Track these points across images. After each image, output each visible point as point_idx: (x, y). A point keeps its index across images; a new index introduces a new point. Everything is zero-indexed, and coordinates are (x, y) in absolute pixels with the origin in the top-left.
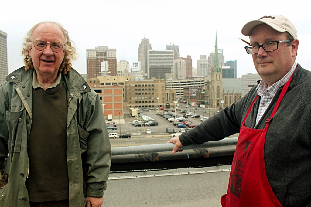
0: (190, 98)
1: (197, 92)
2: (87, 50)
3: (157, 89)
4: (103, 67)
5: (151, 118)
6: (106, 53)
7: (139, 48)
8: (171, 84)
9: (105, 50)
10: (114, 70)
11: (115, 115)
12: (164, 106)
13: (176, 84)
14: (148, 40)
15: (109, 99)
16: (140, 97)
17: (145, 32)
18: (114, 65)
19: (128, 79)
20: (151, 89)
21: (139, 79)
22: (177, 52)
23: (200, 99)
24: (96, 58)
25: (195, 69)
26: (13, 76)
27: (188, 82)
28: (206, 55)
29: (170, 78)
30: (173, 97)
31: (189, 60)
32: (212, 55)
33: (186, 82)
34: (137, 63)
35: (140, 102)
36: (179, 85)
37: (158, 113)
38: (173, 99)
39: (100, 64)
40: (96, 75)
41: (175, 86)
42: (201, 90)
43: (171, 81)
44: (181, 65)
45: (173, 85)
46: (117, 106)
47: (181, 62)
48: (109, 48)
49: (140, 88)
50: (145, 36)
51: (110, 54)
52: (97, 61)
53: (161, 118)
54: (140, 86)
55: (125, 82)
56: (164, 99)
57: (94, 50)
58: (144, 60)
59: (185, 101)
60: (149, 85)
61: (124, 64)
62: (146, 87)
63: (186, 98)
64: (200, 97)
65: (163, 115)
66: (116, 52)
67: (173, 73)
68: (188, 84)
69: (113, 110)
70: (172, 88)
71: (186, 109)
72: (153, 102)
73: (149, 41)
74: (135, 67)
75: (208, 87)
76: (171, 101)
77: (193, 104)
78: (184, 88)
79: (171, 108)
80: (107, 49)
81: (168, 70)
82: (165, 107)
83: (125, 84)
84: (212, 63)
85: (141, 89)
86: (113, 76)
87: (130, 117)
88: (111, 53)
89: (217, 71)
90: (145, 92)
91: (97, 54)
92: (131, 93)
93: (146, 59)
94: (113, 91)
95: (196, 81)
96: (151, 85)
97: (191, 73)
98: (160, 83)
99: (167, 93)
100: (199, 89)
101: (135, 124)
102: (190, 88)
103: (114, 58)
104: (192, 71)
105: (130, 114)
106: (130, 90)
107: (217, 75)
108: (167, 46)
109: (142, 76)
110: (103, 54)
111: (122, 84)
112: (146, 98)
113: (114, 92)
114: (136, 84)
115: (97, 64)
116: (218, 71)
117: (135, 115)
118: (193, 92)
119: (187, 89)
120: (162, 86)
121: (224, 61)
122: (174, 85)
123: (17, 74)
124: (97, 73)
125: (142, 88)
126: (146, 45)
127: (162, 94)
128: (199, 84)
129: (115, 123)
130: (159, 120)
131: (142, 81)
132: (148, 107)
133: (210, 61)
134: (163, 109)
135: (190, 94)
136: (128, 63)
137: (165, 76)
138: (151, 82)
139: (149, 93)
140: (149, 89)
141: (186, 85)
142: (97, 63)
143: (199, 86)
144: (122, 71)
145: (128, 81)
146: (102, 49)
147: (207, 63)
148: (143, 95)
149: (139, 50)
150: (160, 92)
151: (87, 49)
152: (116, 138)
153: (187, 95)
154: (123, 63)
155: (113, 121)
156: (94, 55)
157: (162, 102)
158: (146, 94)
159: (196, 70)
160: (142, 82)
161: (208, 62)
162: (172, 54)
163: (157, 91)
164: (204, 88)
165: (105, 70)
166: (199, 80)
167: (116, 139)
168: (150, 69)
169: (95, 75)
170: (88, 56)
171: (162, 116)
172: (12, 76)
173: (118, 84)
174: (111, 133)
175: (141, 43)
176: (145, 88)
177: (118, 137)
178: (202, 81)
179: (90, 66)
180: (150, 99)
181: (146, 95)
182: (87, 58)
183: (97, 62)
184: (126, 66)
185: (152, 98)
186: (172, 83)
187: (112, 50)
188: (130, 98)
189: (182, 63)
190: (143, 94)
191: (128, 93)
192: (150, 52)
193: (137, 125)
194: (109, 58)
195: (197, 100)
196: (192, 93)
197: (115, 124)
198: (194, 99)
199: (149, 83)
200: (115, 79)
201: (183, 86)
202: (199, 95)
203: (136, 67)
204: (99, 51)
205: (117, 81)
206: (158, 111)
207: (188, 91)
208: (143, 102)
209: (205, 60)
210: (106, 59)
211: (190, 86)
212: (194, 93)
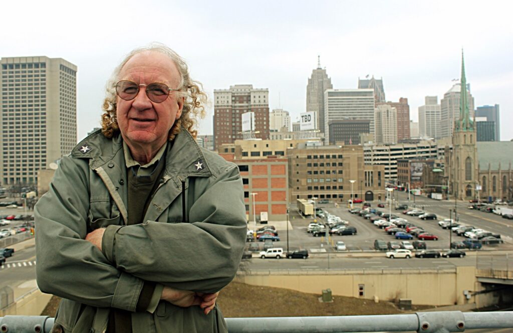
0: (411, 180)
1: (425, 168)
2: (214, 93)
3: (349, 164)
4: (245, 122)
5: (342, 219)
6: (250, 96)
7: (308, 86)
8: (372, 153)
9: (249, 92)
10: (265, 127)
11: (273, 212)
12: (361, 195)
13: (380, 154)
14: (325, 71)
15: (262, 183)
16: (315, 179)
17: (319, 57)
18: (265, 119)
19: (293, 145)
20: (337, 163)
21: (314, 144)
22: (380, 91)
23: (432, 182)
24: (232, 106)
25: (416, 123)
26: (85, 146)
27: (406, 149)
28: (436, 97)
29: (369, 142)
30: (379, 179)
31: (403, 106)
32: (449, 96)
33: (401, 150)
34: (309, 115)
35: (316, 188)
36: (387, 155)
37: (352, 210)
38: (378, 181)
39: (241, 118)
40: (232, 137)
41: (380, 157)
42: (433, 165)
43: (372, 148)
44: (388, 116)
45: (375, 155)
46: (277, 195)
47: (388, 111)
48: (254, 88)
49: (315, 161)
50: (319, 64)
51: (257, 99)
52: (233, 112)
53: (359, 220)
54: (316, 157)
55: (287, 150)
56: (362, 181)
57: (228, 93)
58: (318, 108)
59: (400, 186)
60: (334, 157)
61: (280, 116)
62: (328, 161)
63: (402, 179)
64: (432, 179)
65: (364, 214)
66: (268, 94)
67: (373, 131)
68: (406, 154)
69: (270, 203)
70: (375, 160)
71: (406, 202)
72: (341, 188)
73: (327, 73)
74: (305, 123)
75: (447, 159)
76: (375, 186)
77: (418, 192)
78: (398, 161)
79: (376, 199)
80: (252, 90)
81: (364, 126)
82: (364, 197)
83: (287, 153)
84: (448, 111)
85: (319, 163)
86: (264, 138)
87: (300, 217)
88: (259, 97)
89: (465, 127)
90: (325, 169)
91: (234, 98)
92: (299, 172)
93: (321, 107)
94: (269, 168)
95: (422, 148)
96: (337, 157)
97: (408, 131)
98: (353, 152)
99: (367, 171)
100: (428, 163)
101: (312, 232)
102: (410, 161)
103: (265, 105)
104: (409, 127)
105: (300, 211)
106: (298, 165)
107: (465, 135)
108: (360, 82)
109: (319, 138)
110: (245, 98)
111: (282, 153)
112: (327, 180)
113: (272, 169)
114: (310, 154)
115: (233, 118)
116: (467, 128)
117: (309, 213)
118: (416, 169)
119: (404, 163)
120: (359, 159)
121: (473, 107)
122: (378, 155)
123: (92, 143)
124: (234, 133)
125: (320, 161)
126: (321, 80)
127: (358, 172)
128: (427, 152)
129: (273, 228)
130: (357, 223)
131: (319, 148)
132: (332, 196)
133: (446, 108)
134: (361, 202)
135: (410, 172)
136: (288, 114)
137: (360, 137)
138: (336, 151)
139: (333, 171)
140: (334, 164)
141: (401, 154)
142: (234, 116)
143: (427, 157)
144: (276, 129)
145: (292, 148)
146: (243, 90)
147: (439, 112)
148: (322, 175)
149: (308, 89)
150: (354, 169)
151: (215, 90)
152: (280, 258)
153: (405, 175)
154: (278, 114)
155: (270, 224)
156: (227, 101)
157: (359, 187)
158: (328, 172)
159: (418, 125)
160: (320, 150)
161: (442, 109)
162: (372, 96)
163: (349, 168)
164: (437, 161)
165: (250, 129)
166: (425, 146)
167: (281, 260)
168: (330, 125)
169: (230, 137)
170: (218, 102)
171: (360, 215)
172: (83, 147)
173: (273, 154)
174: (270, 248)
175: (312, 76)
176: (325, 161)
177: (285, 256)
178: (432, 147)
179: (220, 121)
180: (335, 182)
181: (328, 175)
182: (215, 106)
183: (233, 114)
184: (284, 119)
185: (340, 180)
186: (373, 151)
187: (261, 91)
188: (298, 181)
189: (389, 113)
190: (322, 172)
191: (294, 172)
192: (329, 93)
193: (316, 234)
194: (255, 105)
195: (426, 184)
196: (414, 171)
197: (275, 231)
198: (418, 182)
199: (333, 152)
200: (269, 146)
201: (394, 157)
202: (429, 174)
203: (308, 122)
204: (237, 93)
205: (273, 149)
206: (352, 205)
207: (407, 166)
208: (322, 188)
209: (435, 106)
210: (249, 108)
211: (408, 156)
212: (418, 171)
